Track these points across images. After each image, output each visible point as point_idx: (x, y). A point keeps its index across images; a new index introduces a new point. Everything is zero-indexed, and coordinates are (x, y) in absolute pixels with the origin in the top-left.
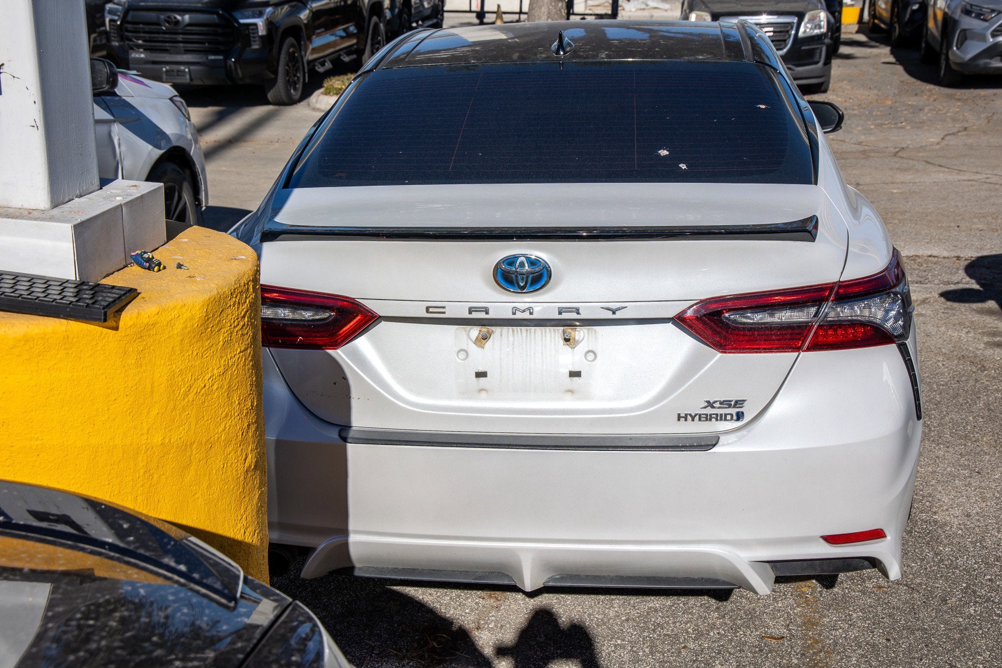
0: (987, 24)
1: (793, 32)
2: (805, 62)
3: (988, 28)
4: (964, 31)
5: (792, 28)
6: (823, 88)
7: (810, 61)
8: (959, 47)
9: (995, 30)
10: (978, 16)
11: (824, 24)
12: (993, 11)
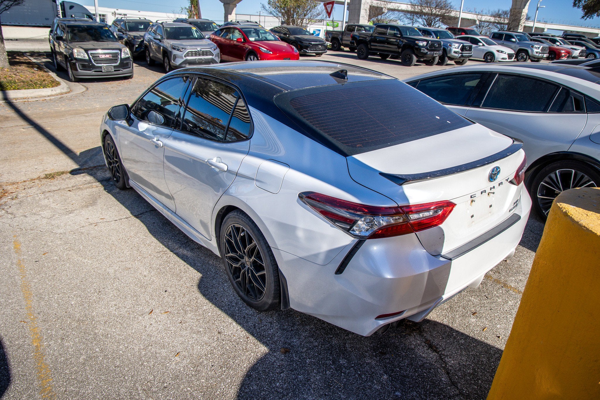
0: (182, 53)
1: (120, 57)
2: (126, 67)
3: (183, 54)
4: (175, 55)
5: (119, 55)
6: (131, 77)
7: (127, 67)
8: (174, 60)
9: (185, 55)
10: (178, 50)
11: (129, 53)
12: (183, 48)
